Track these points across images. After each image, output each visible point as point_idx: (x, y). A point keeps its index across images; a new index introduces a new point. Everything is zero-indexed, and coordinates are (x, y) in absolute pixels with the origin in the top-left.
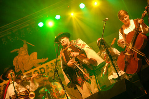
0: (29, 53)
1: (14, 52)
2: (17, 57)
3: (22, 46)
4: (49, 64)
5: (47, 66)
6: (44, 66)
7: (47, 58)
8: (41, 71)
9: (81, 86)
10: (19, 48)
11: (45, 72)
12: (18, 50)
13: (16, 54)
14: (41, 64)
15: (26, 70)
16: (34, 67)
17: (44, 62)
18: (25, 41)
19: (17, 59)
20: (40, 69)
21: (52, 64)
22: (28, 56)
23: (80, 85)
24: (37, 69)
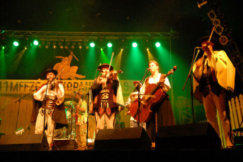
0: (72, 65)
1: (59, 58)
2: (59, 63)
3: (68, 56)
4: (84, 82)
5: (82, 83)
6: (79, 81)
7: (85, 76)
8: (74, 85)
10: (65, 57)
11: (77, 87)
12: (63, 58)
13: (60, 61)
14: (77, 79)
15: (62, 78)
16: (69, 79)
17: (80, 78)
18: (72, 53)
19: (59, 66)
20: (75, 83)
21: (86, 83)
22: (69, 67)
23: (99, 114)
24: (72, 81)
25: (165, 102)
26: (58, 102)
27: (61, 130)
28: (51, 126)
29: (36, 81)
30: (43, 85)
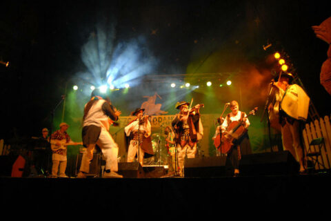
0: (156, 103)
2: (146, 102)
4: (167, 117)
5: (165, 118)
6: (163, 117)
8: (159, 120)
9: (182, 147)
11: (161, 122)
12: (149, 97)
14: (161, 114)
16: (155, 115)
17: (164, 114)
21: (169, 117)
24: (157, 117)
25: (245, 139)
26: (147, 135)
27: (149, 159)
28: (141, 155)
29: (128, 117)
30: (133, 121)
